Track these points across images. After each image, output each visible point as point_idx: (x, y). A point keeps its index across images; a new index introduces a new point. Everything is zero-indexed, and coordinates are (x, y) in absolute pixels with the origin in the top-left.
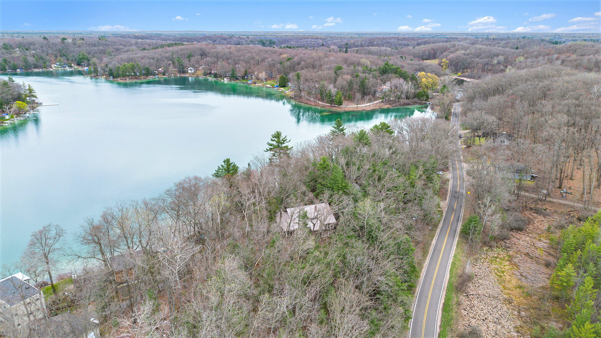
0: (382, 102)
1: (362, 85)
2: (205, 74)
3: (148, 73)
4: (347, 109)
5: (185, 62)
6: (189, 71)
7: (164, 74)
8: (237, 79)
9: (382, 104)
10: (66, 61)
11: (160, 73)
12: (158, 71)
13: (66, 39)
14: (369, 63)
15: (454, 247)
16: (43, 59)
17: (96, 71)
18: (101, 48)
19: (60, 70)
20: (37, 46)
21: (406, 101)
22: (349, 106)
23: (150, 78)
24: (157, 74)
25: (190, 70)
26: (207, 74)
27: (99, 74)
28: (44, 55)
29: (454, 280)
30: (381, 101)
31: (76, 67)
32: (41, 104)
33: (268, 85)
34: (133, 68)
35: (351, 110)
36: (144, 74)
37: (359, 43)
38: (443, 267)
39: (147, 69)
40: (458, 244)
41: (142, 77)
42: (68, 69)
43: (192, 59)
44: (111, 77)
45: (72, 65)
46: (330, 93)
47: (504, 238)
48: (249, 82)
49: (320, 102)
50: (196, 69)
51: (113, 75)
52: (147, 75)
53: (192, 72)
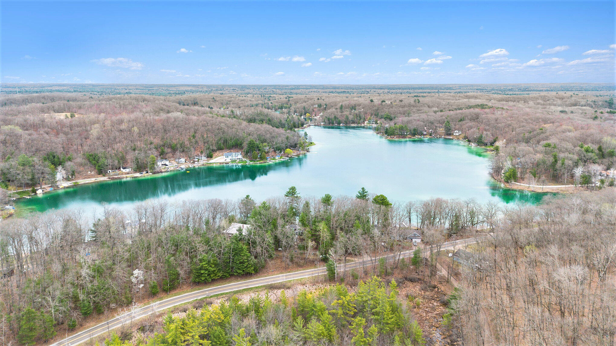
3: (416, 133)
6: (455, 134)
10: (375, 119)
12: (428, 132)
13: (384, 102)
19: (369, 125)
24: (424, 135)
28: (362, 114)
34: (401, 129)
35: (519, 188)
36: (411, 134)
39: (416, 130)
41: (408, 136)
42: (374, 125)
44: (386, 135)
50: (463, 132)
51: (388, 133)
52: (414, 135)
53: (458, 134)
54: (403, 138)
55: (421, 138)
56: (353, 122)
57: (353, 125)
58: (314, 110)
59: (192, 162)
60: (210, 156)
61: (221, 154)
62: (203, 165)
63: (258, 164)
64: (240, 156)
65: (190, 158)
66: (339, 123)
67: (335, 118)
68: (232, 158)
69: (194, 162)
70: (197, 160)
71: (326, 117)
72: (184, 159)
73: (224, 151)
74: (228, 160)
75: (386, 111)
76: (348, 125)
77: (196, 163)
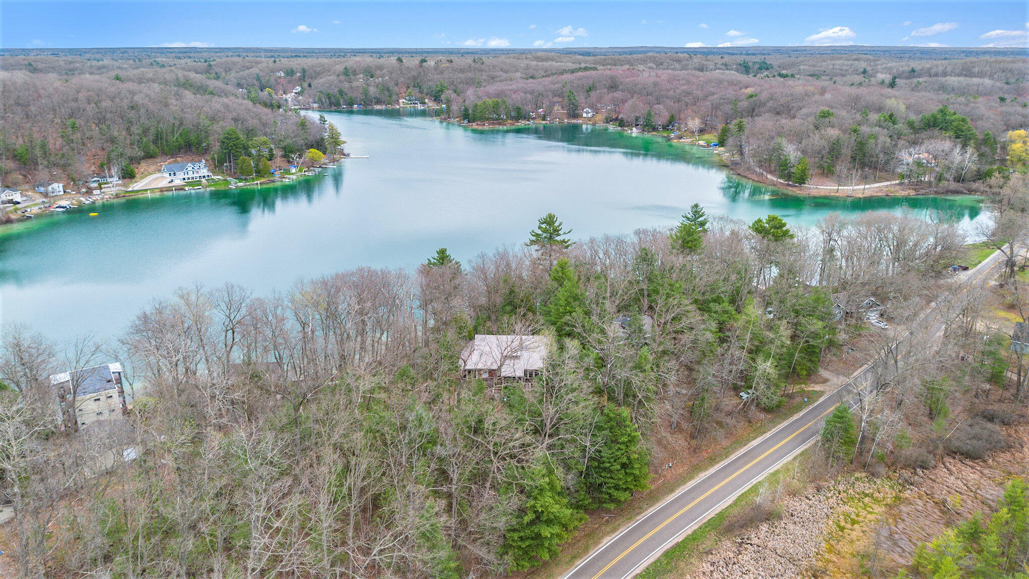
0: (901, 184)
1: (860, 150)
2: (608, 120)
3: (520, 115)
4: (814, 193)
5: (581, 99)
6: (585, 115)
7: (544, 119)
8: (654, 129)
9: (897, 188)
10: (419, 95)
11: (539, 116)
12: (538, 114)
13: (426, 61)
14: (902, 107)
15: (789, 458)
16: (388, 90)
17: (448, 110)
18: (470, 75)
19: (410, 107)
20: (385, 71)
21: (953, 185)
22: (819, 187)
23: (522, 124)
24: (533, 119)
25: (587, 113)
26: (611, 121)
27: (451, 116)
28: (391, 85)
29: (735, 511)
30: (897, 182)
31: (430, 105)
32: (348, 155)
33: (701, 143)
34: (496, 107)
35: (822, 194)
36: (512, 118)
37: (940, 69)
38: (733, 486)
39: (518, 110)
40: (802, 454)
41: (509, 121)
42: (420, 107)
43: (592, 94)
44: (466, 121)
45: (427, 101)
46: (786, 160)
48: (672, 135)
49: (769, 176)
50: (597, 111)
51: (468, 117)
52: (517, 118)
53: (589, 115)
54: (500, 124)
55: (529, 124)
56: (379, 102)
57: (378, 107)
58: (279, 81)
59: (84, 190)
60: (128, 175)
61: (153, 168)
62: (117, 196)
63: (256, 184)
64: (204, 172)
65: (74, 181)
66: (351, 104)
67: (341, 92)
68: (186, 177)
69: (89, 191)
70: (96, 185)
71: (321, 92)
72: (61, 185)
73: (158, 160)
74: (178, 182)
75: (433, 81)
76: (370, 107)
77: (95, 192)
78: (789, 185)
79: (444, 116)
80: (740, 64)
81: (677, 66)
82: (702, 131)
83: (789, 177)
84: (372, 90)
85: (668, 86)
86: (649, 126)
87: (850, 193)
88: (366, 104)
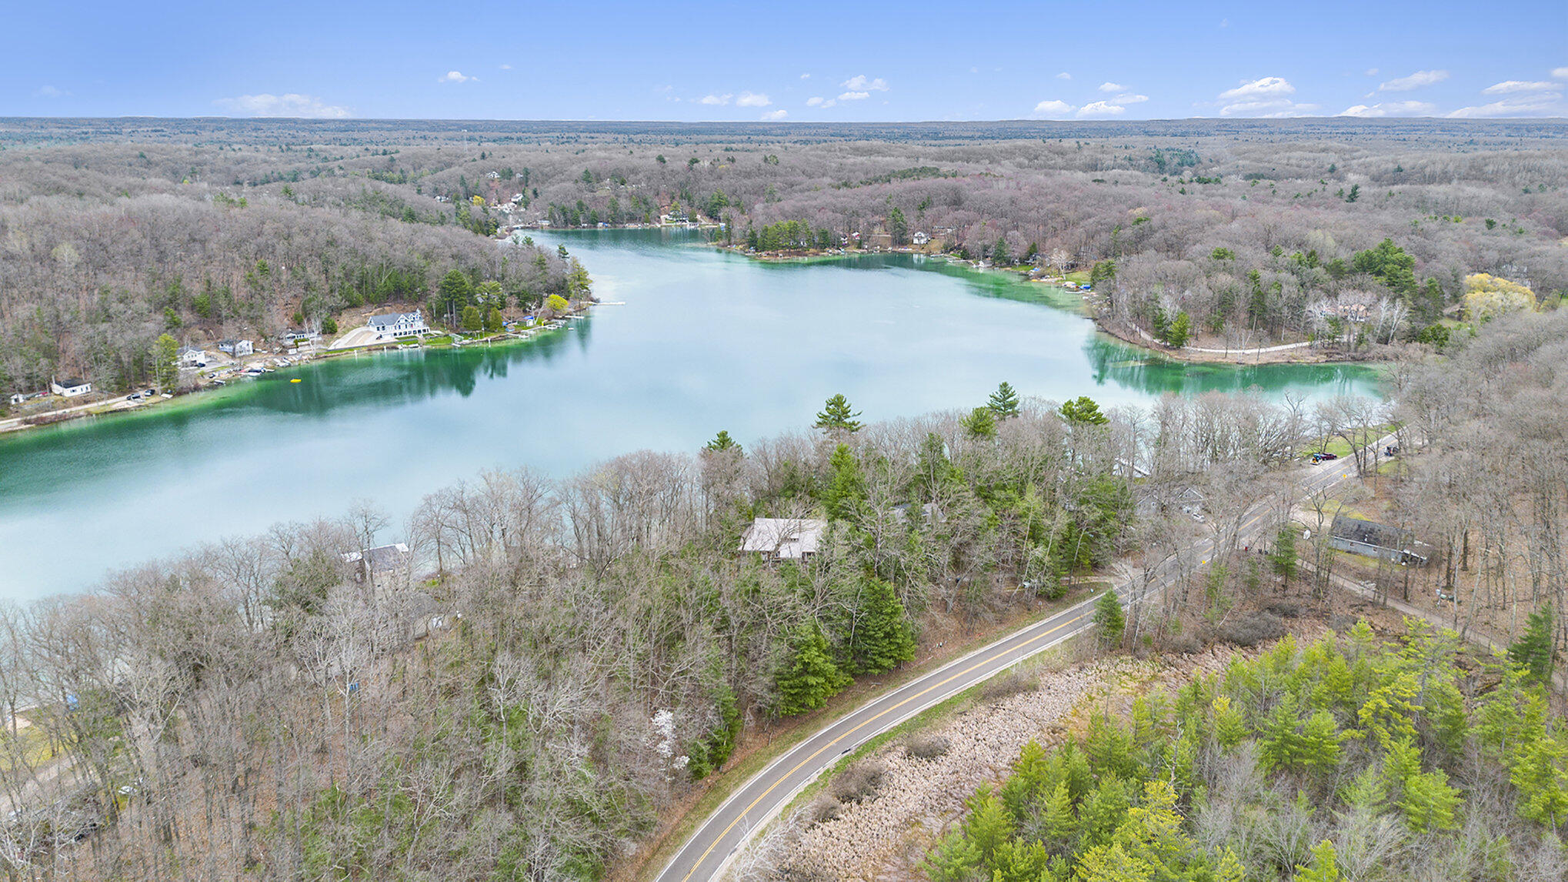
0: (1310, 347)
1: (1259, 302)
2: (947, 249)
3: (826, 241)
4: (1196, 358)
5: (911, 219)
6: (916, 241)
7: (860, 247)
8: (1010, 263)
9: (1305, 352)
10: (687, 209)
11: (853, 243)
12: (851, 239)
13: (697, 162)
14: (1331, 242)
16: (646, 203)
17: (729, 234)
18: (759, 180)
19: (675, 227)
20: (640, 176)
22: (1205, 351)
23: (829, 254)
24: (844, 246)
25: (919, 238)
26: (952, 250)
27: (733, 241)
28: (650, 195)
30: (1307, 344)
31: (703, 222)
32: (597, 301)
33: (1069, 284)
34: (793, 232)
35: (1206, 359)
36: (816, 246)
39: (824, 234)
40: (1071, 639)
41: (812, 250)
42: (689, 226)
43: (927, 212)
44: (752, 249)
45: (698, 217)
46: (1162, 315)
47: (1190, 650)
48: (1032, 272)
49: (1143, 335)
50: (932, 236)
51: (757, 244)
52: (823, 246)
53: (923, 241)
54: (799, 254)
55: (839, 254)
56: (632, 219)
57: (631, 226)
58: (491, 184)
59: (278, 349)
60: (329, 330)
61: (356, 319)
62: (318, 357)
63: (484, 342)
64: (419, 325)
65: (266, 339)
66: (594, 222)
67: (580, 205)
68: (398, 331)
69: (284, 350)
70: (291, 342)
71: (552, 204)
72: (250, 343)
73: (363, 310)
74: (388, 338)
75: (709, 190)
76: (620, 227)
77: (291, 352)
78: (1166, 347)
79: (723, 240)
80: (1151, 158)
81: (1060, 161)
82: (1072, 267)
83: (1164, 336)
84: (624, 204)
85: (1032, 203)
86: (1001, 259)
87: (1239, 359)
88: (614, 222)
